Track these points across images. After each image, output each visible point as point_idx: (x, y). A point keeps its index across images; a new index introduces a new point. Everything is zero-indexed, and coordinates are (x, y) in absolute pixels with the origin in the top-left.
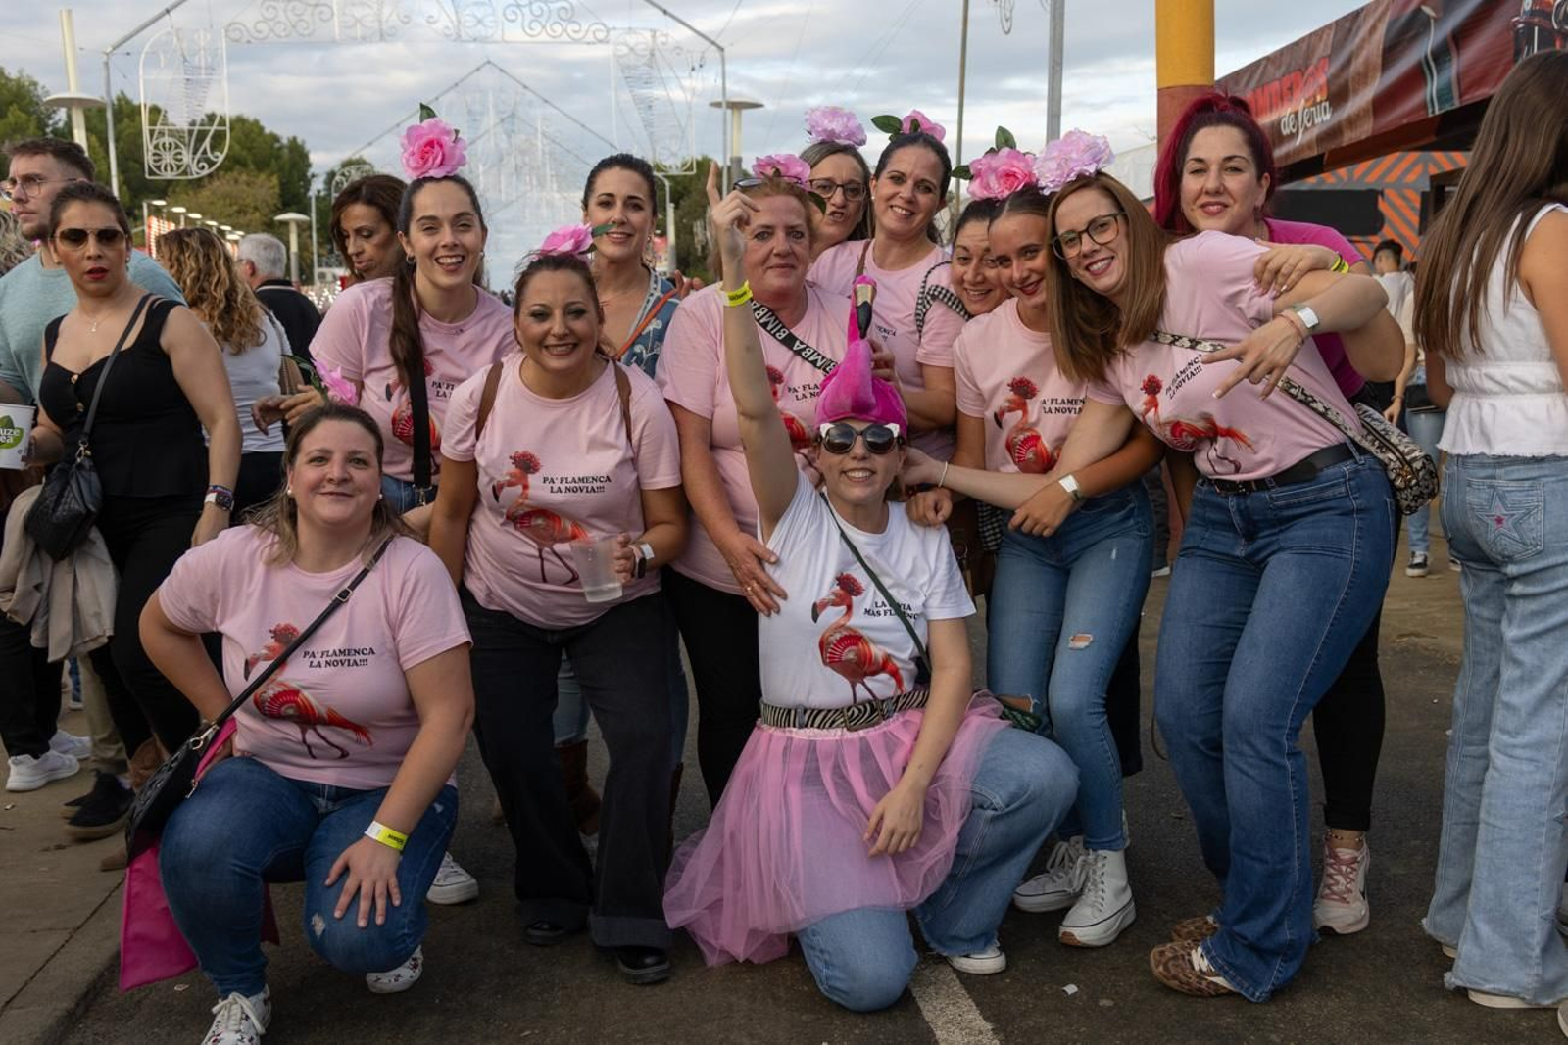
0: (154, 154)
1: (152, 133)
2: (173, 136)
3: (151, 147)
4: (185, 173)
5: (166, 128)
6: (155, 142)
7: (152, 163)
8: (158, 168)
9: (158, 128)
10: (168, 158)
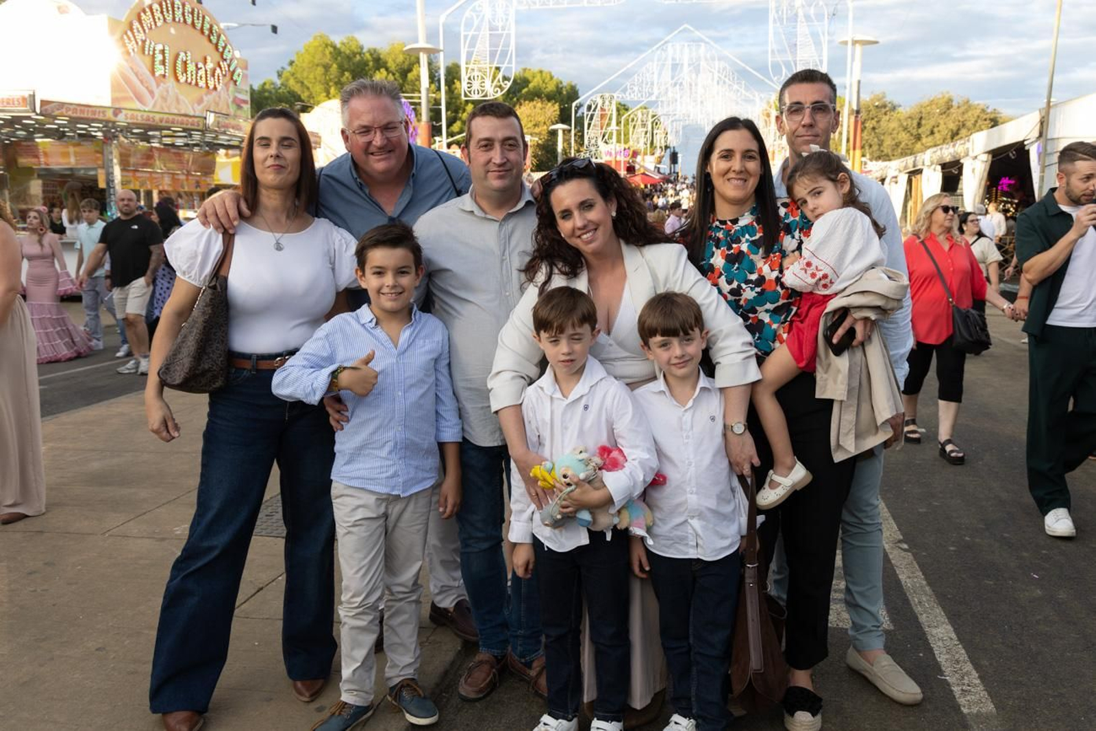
0: (468, 83)
1: (467, 68)
2: (480, 71)
3: (466, 78)
4: (486, 96)
5: (476, 66)
6: (468, 75)
7: (466, 89)
8: (470, 92)
9: (471, 66)
10: (476, 85)
